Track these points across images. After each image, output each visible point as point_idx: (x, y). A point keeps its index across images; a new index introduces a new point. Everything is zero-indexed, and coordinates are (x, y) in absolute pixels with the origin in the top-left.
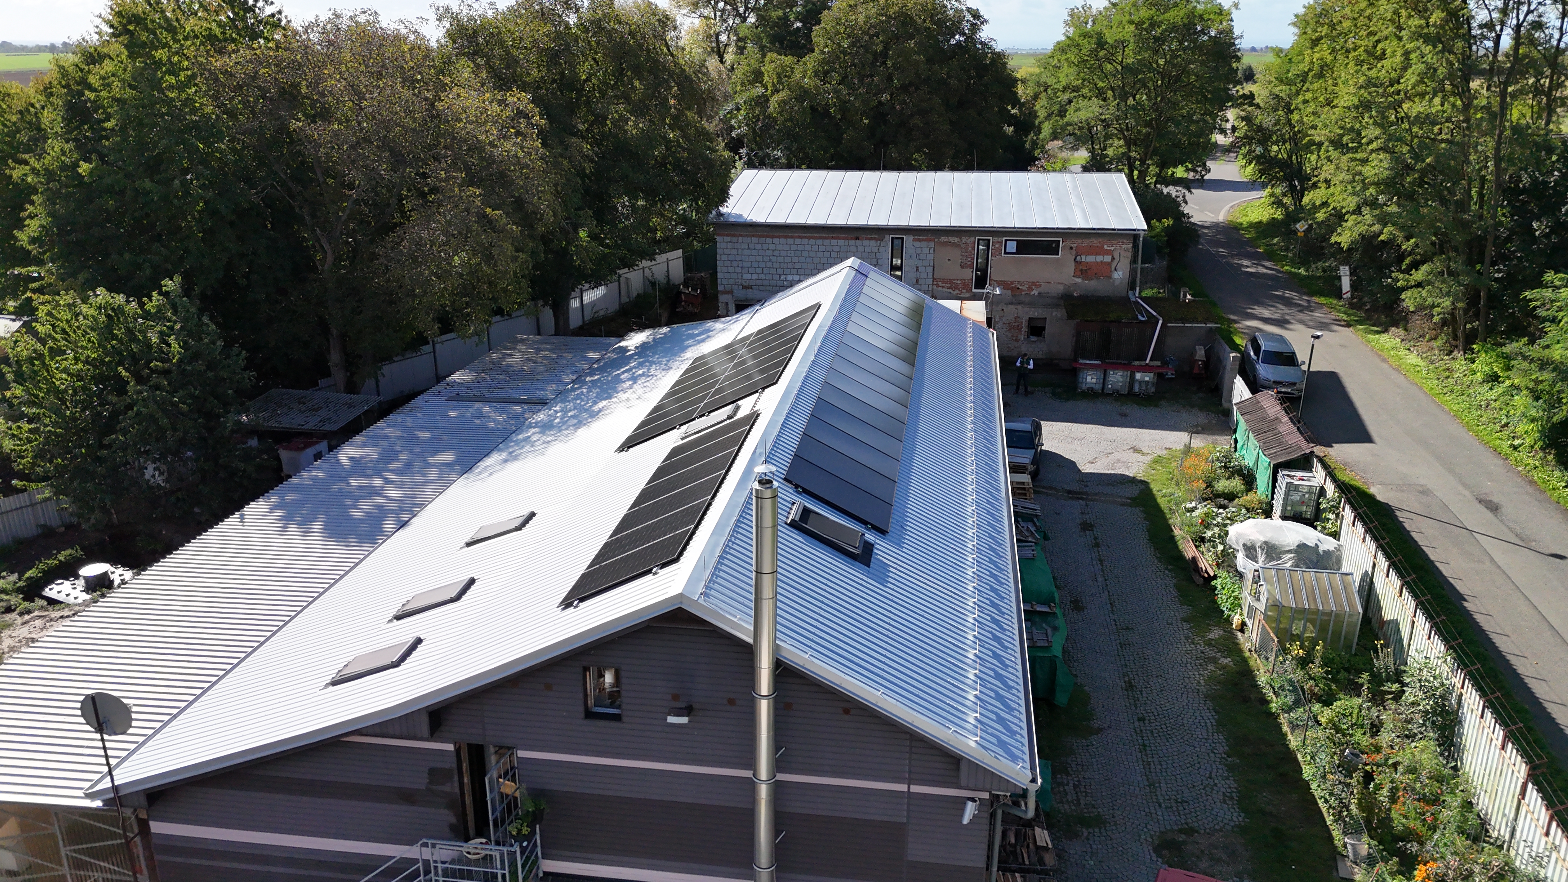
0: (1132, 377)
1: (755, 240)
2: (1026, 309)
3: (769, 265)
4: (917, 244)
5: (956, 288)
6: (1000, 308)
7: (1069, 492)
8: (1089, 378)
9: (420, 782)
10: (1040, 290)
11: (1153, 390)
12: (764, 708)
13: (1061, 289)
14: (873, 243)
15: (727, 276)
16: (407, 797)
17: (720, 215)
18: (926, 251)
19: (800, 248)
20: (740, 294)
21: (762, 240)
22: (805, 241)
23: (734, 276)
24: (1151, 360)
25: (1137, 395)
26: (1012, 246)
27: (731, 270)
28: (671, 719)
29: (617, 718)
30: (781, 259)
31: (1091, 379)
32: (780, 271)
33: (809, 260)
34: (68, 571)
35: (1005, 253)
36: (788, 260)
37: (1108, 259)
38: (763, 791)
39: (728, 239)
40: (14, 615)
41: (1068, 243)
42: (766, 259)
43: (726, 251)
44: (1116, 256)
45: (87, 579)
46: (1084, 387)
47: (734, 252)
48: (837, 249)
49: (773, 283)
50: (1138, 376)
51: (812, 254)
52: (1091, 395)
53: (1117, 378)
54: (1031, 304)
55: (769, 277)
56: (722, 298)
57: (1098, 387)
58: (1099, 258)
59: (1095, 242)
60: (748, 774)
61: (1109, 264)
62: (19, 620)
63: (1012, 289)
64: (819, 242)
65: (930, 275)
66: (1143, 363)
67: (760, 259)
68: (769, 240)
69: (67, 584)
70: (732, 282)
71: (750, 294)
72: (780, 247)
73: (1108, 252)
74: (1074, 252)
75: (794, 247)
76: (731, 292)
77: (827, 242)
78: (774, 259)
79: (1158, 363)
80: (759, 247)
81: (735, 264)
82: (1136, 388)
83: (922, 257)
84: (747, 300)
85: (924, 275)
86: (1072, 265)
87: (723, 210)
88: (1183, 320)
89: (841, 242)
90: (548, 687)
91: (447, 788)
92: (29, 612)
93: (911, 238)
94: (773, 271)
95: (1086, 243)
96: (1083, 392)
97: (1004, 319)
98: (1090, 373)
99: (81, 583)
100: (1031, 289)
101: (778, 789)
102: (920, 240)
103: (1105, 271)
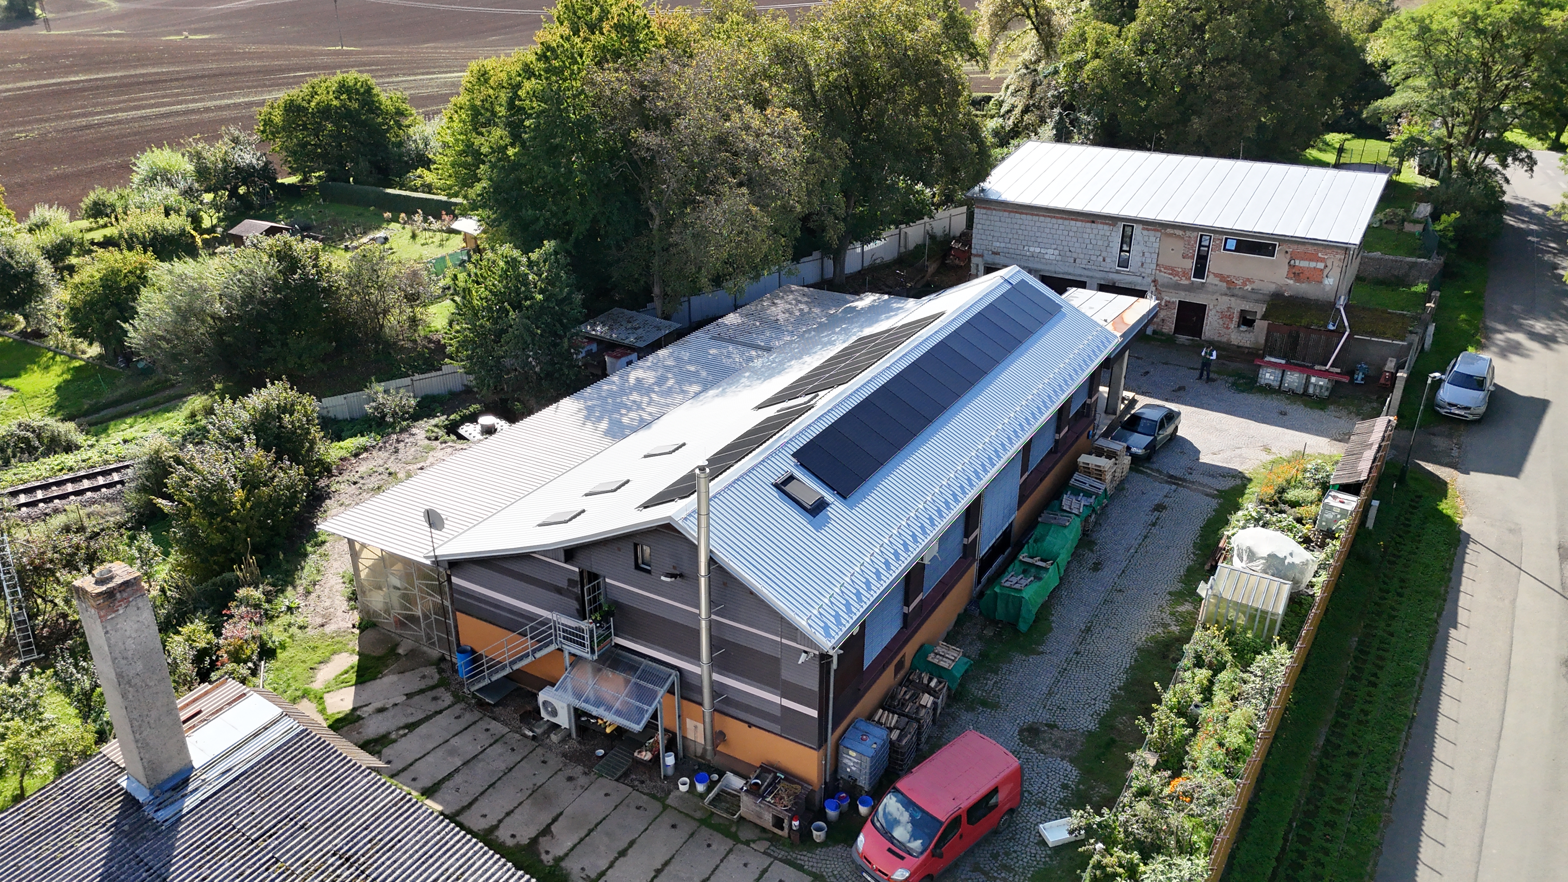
0: (1308, 380)
1: (1006, 214)
2: (1239, 301)
3: (1016, 236)
4: (1145, 233)
5: (1177, 275)
6: (1215, 297)
7: (1171, 477)
8: (1268, 375)
9: (564, 584)
10: (1254, 286)
11: (1327, 394)
12: (703, 582)
13: (1272, 288)
14: (1106, 227)
15: (980, 242)
16: (559, 590)
17: (983, 190)
18: (1153, 239)
19: (1043, 225)
20: (990, 258)
21: (1012, 214)
22: (1048, 219)
23: (986, 242)
24: (1332, 366)
25: (1310, 396)
26: (1231, 244)
27: (983, 237)
28: (663, 578)
29: (649, 572)
30: (1026, 233)
31: (1268, 376)
32: (1024, 243)
33: (1050, 236)
34: (473, 418)
35: (1225, 249)
36: (1031, 234)
37: (1321, 265)
38: (704, 624)
39: (984, 211)
40: (437, 443)
41: (1285, 247)
42: (1014, 231)
43: (982, 222)
44: (1329, 264)
45: (482, 426)
46: (1263, 382)
47: (988, 223)
48: (1075, 229)
49: (1018, 252)
50: (1313, 380)
51: (1053, 231)
52: (1268, 390)
53: (1293, 379)
54: (1243, 298)
55: (1014, 247)
56: (974, 260)
57: (1276, 384)
58: (1313, 264)
59: (1311, 249)
60: (697, 611)
61: (1322, 270)
62: (440, 446)
63: (1227, 282)
64: (1060, 221)
65: (1155, 261)
66: (1323, 368)
67: (1008, 230)
68: (1018, 216)
69: (472, 426)
70: (983, 247)
71: (997, 259)
72: (1026, 223)
73: (1322, 260)
74: (1288, 256)
75: (1038, 224)
76: (982, 256)
77: (1066, 222)
78: (1020, 232)
79: (1338, 370)
80: (1009, 220)
81: (987, 233)
82: (1311, 390)
83: (1149, 244)
84: (994, 264)
85: (1149, 261)
86: (1286, 268)
87: (985, 185)
88: (1373, 334)
89: (1079, 224)
90: (619, 550)
91: (575, 590)
92: (445, 442)
93: (1141, 226)
94: (1018, 242)
95: (1301, 248)
96: (1261, 386)
97: (1218, 308)
98: (1270, 370)
99: (479, 427)
100: (1245, 284)
101: (711, 624)
102: (1148, 230)
103: (1317, 276)
